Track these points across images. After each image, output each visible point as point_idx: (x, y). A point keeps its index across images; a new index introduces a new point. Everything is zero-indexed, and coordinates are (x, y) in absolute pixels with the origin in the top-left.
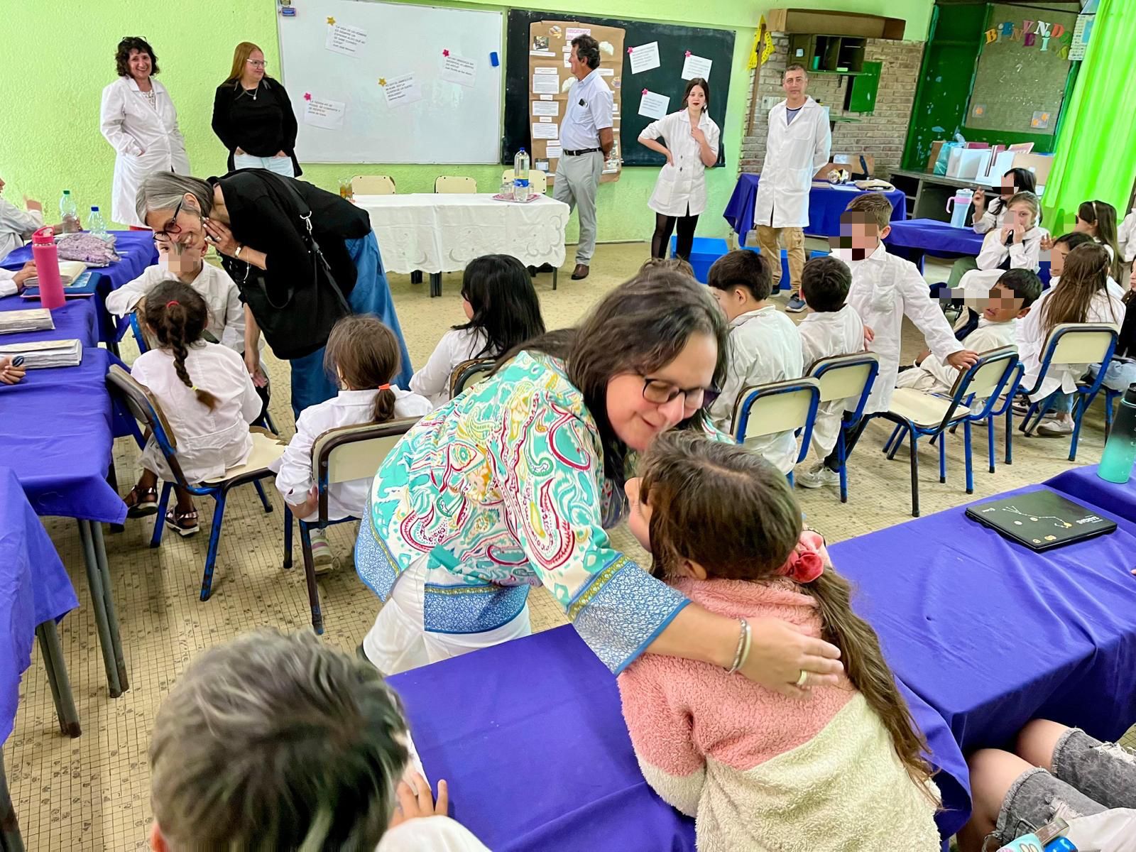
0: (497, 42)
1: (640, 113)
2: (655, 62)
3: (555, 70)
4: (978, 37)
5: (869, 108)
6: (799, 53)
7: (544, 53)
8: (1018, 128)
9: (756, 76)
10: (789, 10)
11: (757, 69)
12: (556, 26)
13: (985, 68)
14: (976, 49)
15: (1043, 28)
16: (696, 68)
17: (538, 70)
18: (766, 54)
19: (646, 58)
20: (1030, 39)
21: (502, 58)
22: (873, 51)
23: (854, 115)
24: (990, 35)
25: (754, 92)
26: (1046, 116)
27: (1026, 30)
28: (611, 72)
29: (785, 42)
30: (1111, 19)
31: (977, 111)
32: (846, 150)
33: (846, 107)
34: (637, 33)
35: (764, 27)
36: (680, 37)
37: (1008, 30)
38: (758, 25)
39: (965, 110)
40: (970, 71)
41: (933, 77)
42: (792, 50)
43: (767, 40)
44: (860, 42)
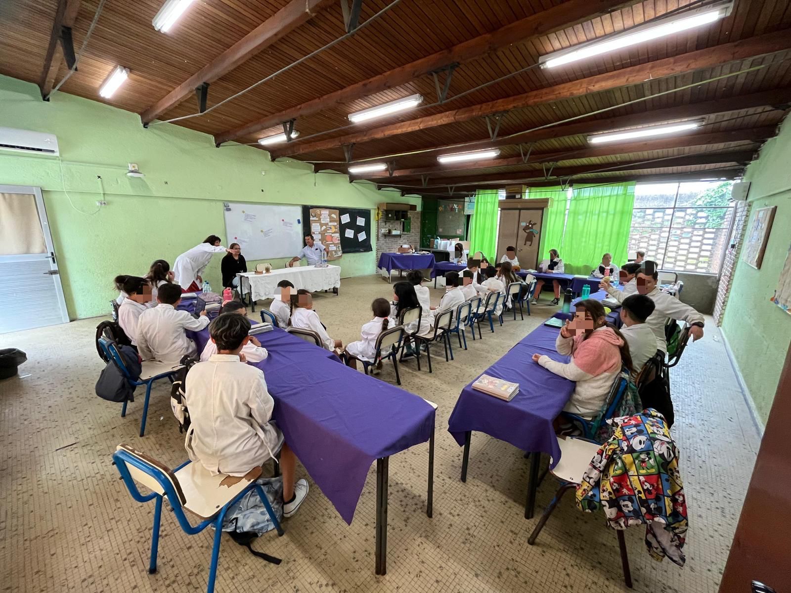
0: (300, 216)
1: (346, 236)
2: (349, 220)
3: (318, 224)
4: (437, 209)
5: (409, 231)
6: (390, 215)
7: (315, 219)
8: (454, 234)
9: (378, 223)
10: (387, 203)
11: (378, 221)
12: (318, 211)
13: (440, 219)
14: (437, 213)
15: (455, 206)
16: (361, 221)
17: (313, 224)
18: (380, 215)
19: (346, 219)
20: (453, 209)
21: (301, 221)
22: (410, 214)
23: (406, 233)
24: (440, 209)
25: (378, 228)
26: (461, 230)
27: (451, 206)
28: (336, 224)
29: (384, 212)
30: (479, 204)
31: (441, 230)
32: (405, 243)
33: (403, 231)
34: (342, 211)
35: (378, 208)
36: (355, 212)
37: (445, 207)
38: (376, 208)
39: (436, 230)
40: (436, 219)
41: (425, 221)
42: (387, 215)
43: (380, 212)
44: (406, 212)
